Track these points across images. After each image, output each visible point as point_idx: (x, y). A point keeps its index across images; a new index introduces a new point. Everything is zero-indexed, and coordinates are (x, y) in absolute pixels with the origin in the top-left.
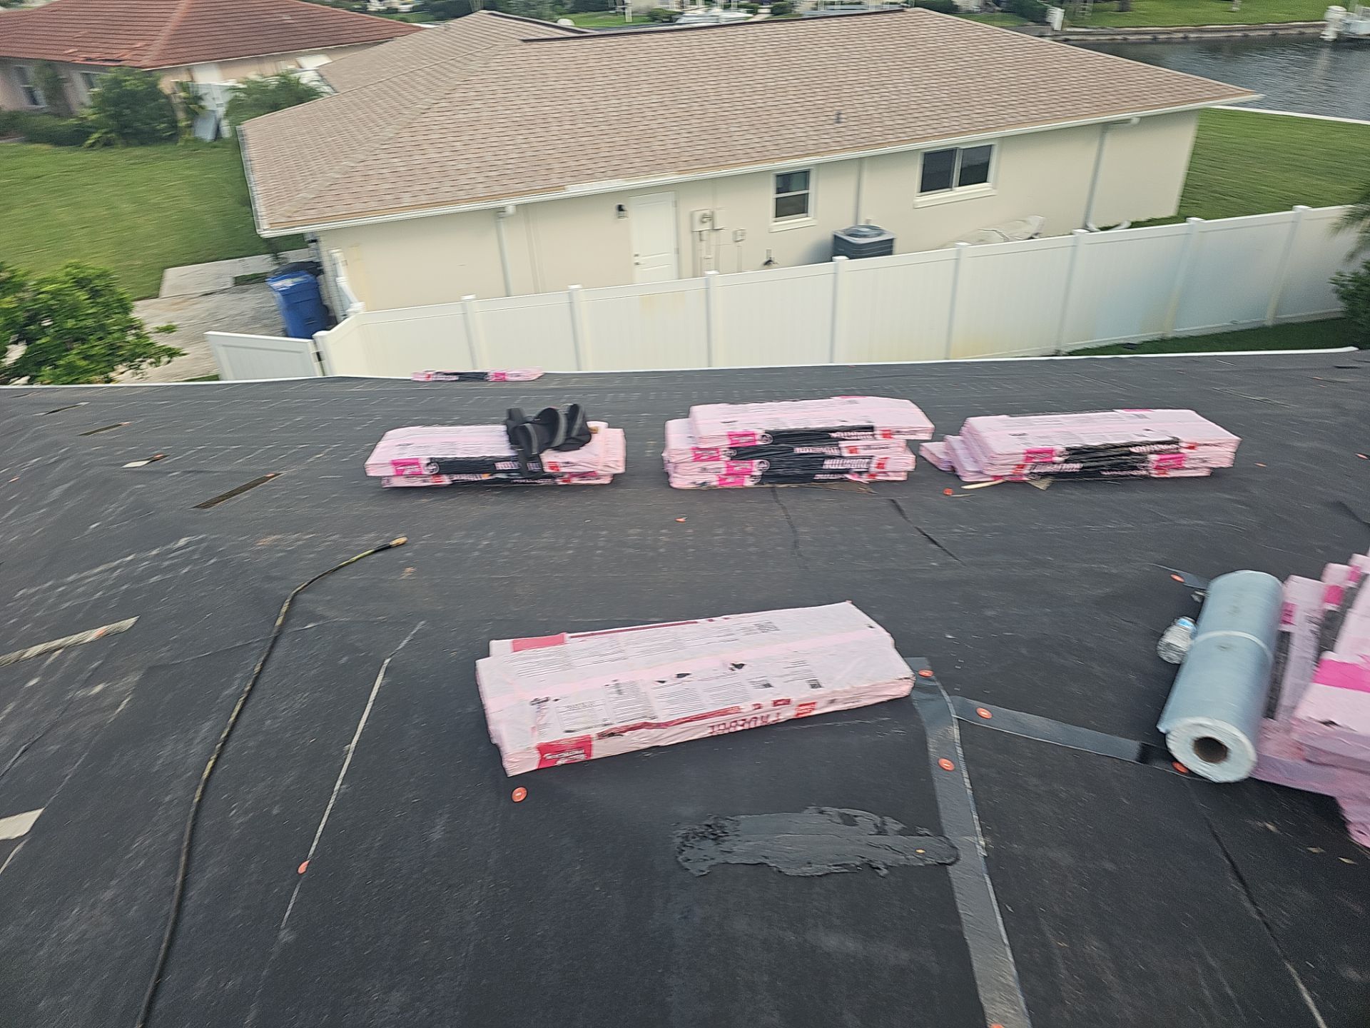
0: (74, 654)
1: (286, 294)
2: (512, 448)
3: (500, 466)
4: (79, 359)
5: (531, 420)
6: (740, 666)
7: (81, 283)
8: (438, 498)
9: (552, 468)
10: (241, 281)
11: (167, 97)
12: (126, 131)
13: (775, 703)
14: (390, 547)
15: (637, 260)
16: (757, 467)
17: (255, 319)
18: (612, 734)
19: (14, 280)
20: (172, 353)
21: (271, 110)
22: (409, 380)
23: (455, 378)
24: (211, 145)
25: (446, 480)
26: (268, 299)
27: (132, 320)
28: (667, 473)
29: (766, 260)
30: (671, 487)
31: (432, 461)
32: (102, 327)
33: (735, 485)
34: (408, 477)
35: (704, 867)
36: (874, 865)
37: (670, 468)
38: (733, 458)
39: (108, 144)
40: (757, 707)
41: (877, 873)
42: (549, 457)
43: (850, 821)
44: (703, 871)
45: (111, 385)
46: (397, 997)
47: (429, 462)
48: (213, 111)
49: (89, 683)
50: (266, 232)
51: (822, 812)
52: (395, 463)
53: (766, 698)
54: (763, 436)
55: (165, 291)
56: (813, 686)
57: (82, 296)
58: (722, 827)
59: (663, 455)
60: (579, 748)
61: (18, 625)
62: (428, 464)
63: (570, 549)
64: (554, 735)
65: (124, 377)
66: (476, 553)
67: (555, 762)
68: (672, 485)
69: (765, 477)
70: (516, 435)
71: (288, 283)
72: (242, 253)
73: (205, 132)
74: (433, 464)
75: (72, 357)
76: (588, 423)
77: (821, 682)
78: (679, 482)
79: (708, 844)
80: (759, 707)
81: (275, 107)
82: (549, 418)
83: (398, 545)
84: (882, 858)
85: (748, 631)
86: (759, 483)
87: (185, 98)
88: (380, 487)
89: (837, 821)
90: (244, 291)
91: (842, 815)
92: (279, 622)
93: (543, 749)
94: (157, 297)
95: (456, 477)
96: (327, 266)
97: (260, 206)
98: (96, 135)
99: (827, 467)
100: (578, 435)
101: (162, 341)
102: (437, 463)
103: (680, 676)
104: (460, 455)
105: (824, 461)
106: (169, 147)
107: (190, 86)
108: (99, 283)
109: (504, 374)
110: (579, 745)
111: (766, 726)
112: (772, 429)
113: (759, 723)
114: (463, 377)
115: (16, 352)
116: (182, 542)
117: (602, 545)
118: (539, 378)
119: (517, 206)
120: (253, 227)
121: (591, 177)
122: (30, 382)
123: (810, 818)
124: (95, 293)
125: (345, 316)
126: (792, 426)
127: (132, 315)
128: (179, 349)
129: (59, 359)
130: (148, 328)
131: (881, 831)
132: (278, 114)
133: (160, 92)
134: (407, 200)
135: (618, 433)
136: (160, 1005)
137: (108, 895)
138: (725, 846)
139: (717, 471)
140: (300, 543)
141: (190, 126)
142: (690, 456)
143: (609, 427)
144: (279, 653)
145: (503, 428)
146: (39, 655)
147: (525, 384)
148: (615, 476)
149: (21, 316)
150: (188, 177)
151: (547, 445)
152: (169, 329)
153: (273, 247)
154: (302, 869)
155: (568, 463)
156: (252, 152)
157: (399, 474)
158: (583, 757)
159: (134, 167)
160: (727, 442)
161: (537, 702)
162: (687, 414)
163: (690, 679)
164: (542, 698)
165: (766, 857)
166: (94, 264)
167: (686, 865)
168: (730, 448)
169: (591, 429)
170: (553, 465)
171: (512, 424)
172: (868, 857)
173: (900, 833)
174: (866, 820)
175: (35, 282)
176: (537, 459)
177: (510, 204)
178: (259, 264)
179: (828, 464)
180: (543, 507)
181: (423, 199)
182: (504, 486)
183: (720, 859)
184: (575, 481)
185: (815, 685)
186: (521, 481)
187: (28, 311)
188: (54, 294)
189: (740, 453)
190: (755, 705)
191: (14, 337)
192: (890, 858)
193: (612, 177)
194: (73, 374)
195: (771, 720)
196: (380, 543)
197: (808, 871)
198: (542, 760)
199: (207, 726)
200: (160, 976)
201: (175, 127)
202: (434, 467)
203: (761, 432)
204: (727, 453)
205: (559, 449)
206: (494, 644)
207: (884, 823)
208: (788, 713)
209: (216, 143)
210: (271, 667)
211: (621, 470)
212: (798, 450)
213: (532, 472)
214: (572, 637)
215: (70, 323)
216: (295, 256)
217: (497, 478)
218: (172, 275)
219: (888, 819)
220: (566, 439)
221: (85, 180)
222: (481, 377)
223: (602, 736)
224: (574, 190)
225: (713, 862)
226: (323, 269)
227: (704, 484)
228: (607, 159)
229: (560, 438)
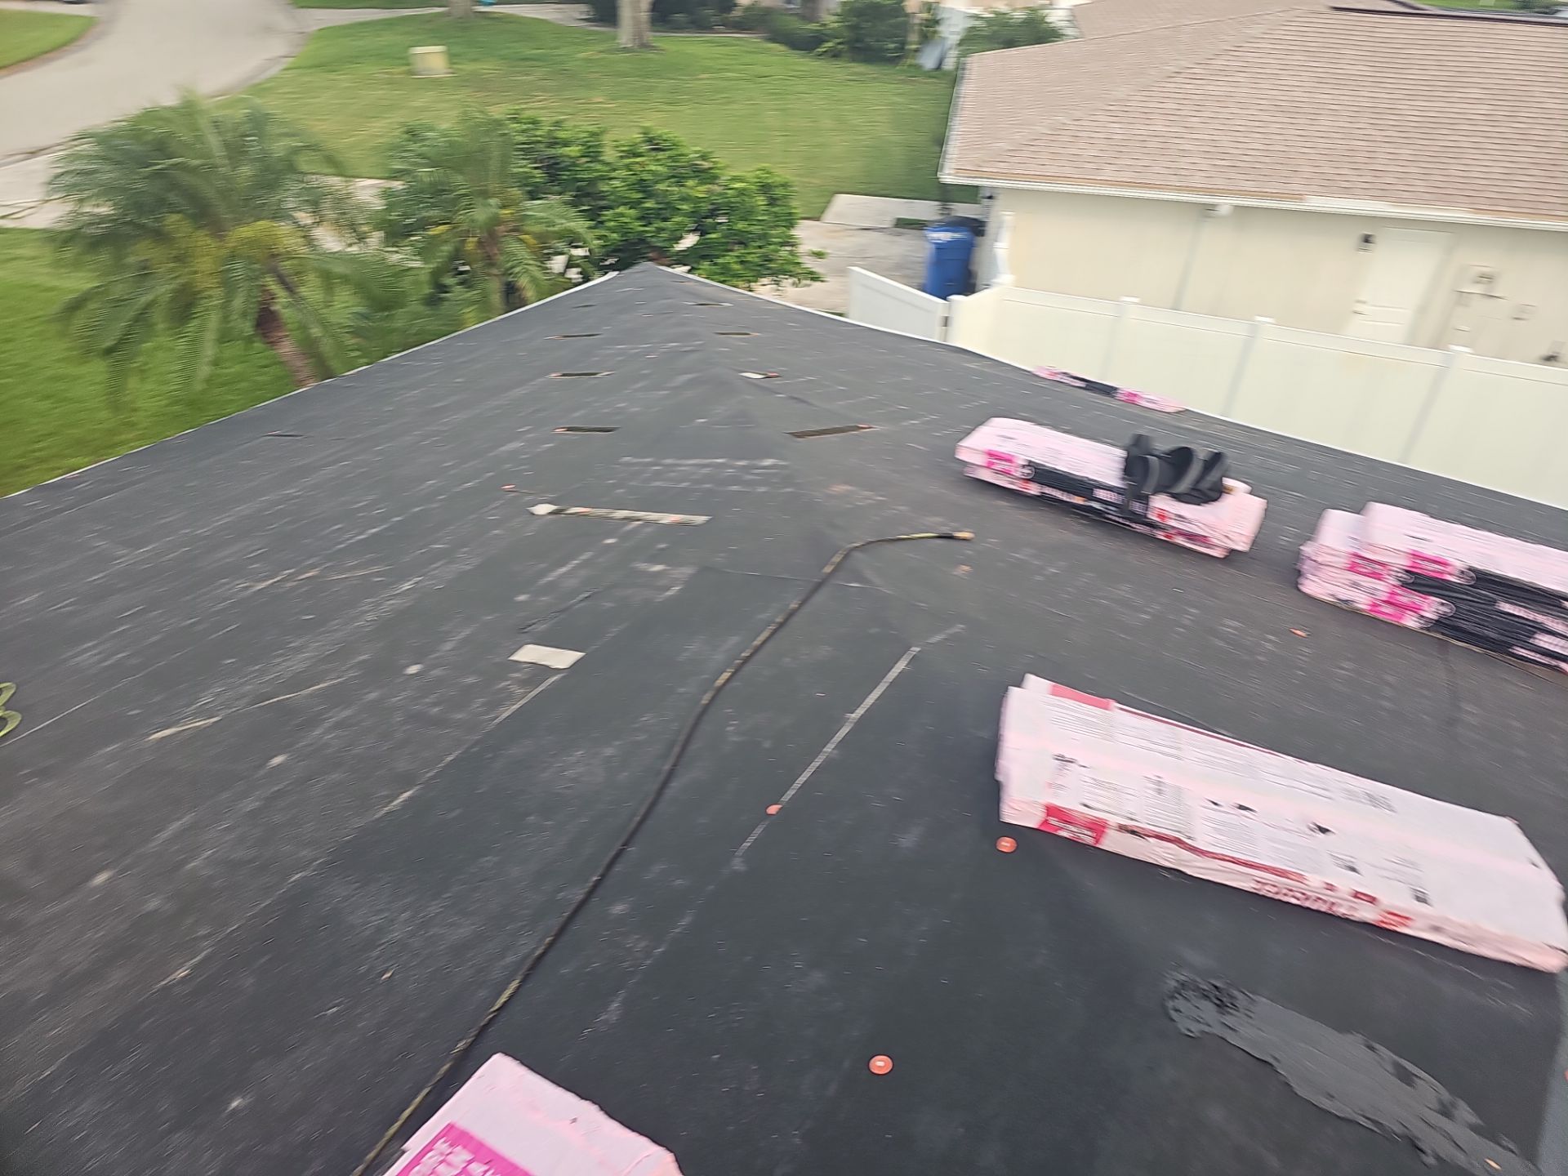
0: (649, 530)
1: (941, 248)
2: (1123, 479)
3: (1101, 494)
4: (736, 263)
5: (1157, 453)
6: (1324, 830)
7: (765, 188)
8: (1015, 505)
9: (1160, 516)
10: (903, 224)
11: (907, 15)
12: (858, 45)
13: (1357, 895)
14: (951, 537)
15: (1359, 308)
16: (1433, 607)
17: (899, 267)
18: (1133, 832)
19: (712, 171)
20: (814, 277)
21: (1002, 46)
22: (1029, 372)
23: (1082, 384)
24: (929, 74)
25: (1034, 489)
26: (918, 249)
27: (791, 237)
28: (1299, 571)
29: (1546, 352)
30: (1299, 590)
31: (1030, 464)
32: (764, 236)
33: (1391, 618)
34: (998, 472)
35: (1196, 1028)
36: (1420, 1145)
37: (1306, 567)
38: (1405, 585)
39: (835, 55)
40: (1329, 887)
41: (1419, 1156)
42: (1161, 503)
43: (1406, 1078)
44: (1192, 1032)
45: (750, 293)
46: (817, 977)
47: (1026, 463)
48: (944, 38)
49: (654, 560)
50: (948, 177)
51: (1371, 1048)
52: (991, 454)
53: (1346, 883)
54: (1462, 572)
55: (830, 216)
56: (1418, 899)
57: (761, 201)
58: (1232, 997)
59: (1302, 548)
60: (1090, 829)
61: (615, 486)
62: (1024, 466)
63: (1146, 613)
64: (1066, 801)
65: (764, 290)
66: (1039, 578)
67: (1056, 830)
68: (1301, 587)
69: (1440, 624)
70: (1135, 465)
71: (945, 236)
72: (916, 195)
73: (928, 60)
74: (1029, 468)
75: (729, 259)
76: (1224, 479)
77: (1431, 895)
78: (1312, 586)
79: (1208, 1009)
80: (1330, 887)
81: (1010, 43)
82: (1181, 458)
83: (964, 540)
84: (1431, 1142)
85: (1351, 795)
86: (1428, 629)
87: (926, 20)
88: (961, 473)
89: (1388, 1069)
90: (899, 234)
91: (1397, 1066)
92: (828, 569)
93: (1051, 810)
94: (818, 219)
95: (1048, 491)
96: (990, 229)
97: (953, 148)
98: (830, 44)
99: (1537, 642)
100: (1210, 489)
101: (810, 263)
102: (1035, 468)
103: (1242, 807)
104: (1062, 467)
105: (1535, 633)
106: (887, 69)
107: (933, 7)
108: (779, 192)
109: (1135, 395)
110: (1091, 826)
111: (1331, 914)
112: (1480, 568)
113: (1324, 908)
114: (1091, 386)
115: (689, 241)
116: (768, 462)
117: (1187, 622)
118: (1179, 412)
119: (1237, 207)
120: (937, 168)
121: (1347, 192)
122: (689, 272)
123: (1352, 1045)
124: (772, 202)
125: (988, 286)
126: (1511, 574)
127: (793, 232)
128: (823, 274)
129: (718, 257)
130: (802, 249)
131: (1446, 1112)
132: (1013, 51)
133: (903, 9)
134: (1108, 173)
135: (1257, 505)
136: (618, 868)
137: (609, 751)
138: (1228, 1020)
139: (1371, 592)
140: (870, 501)
141: (916, 51)
142: (1343, 561)
143: (1251, 493)
144: (819, 598)
145: (1121, 453)
146: (626, 519)
147: (1160, 415)
148: (1232, 551)
149: (706, 207)
150: (894, 103)
151: (1163, 489)
152: (819, 255)
153: (947, 194)
154: (773, 809)
155: (1180, 516)
156: (967, 90)
157: (989, 467)
158: (1089, 841)
159: (851, 83)
160: (1405, 562)
161: (1061, 758)
162: (1358, 510)
163: (1252, 817)
164: (1068, 756)
165: (1276, 1059)
166: (781, 173)
167: (1174, 1014)
168: (1407, 571)
169: (1225, 488)
170: (1162, 512)
171: (1136, 452)
172: (1417, 1133)
173: (1474, 1129)
174: (1429, 1090)
175: (729, 178)
176: (1145, 499)
177: (1225, 204)
178: (925, 210)
179: (1544, 641)
180: (1133, 556)
181: (1126, 176)
182: (1094, 517)
183: (1218, 1030)
184: (1180, 540)
185: (1421, 899)
186: (1117, 519)
187: (713, 204)
188: (742, 192)
189: (1419, 581)
190: (1328, 884)
191: (693, 226)
192: (1447, 1150)
193: (1374, 197)
194: (725, 275)
195: (1341, 911)
196: (945, 530)
197: (1325, 1104)
198: (1046, 822)
199: (734, 640)
200: (626, 844)
201: (902, 48)
202: (1029, 472)
203: (1459, 565)
204: (1400, 575)
205: (1177, 497)
206: (1032, 680)
207: (1453, 1105)
208: (1366, 913)
209: (934, 73)
210: (807, 609)
211: (1242, 546)
212: (1507, 608)
213: (1134, 513)
214: (1121, 709)
215: (741, 226)
216: (963, 210)
217: (1091, 507)
218: (842, 201)
219: (1462, 1104)
220: (1193, 489)
221: (802, 88)
222: (1108, 391)
223: (1123, 828)
224: (1316, 203)
225: (1207, 1029)
226: (984, 230)
227: (1346, 602)
228: (1378, 174)
229: (1184, 486)
